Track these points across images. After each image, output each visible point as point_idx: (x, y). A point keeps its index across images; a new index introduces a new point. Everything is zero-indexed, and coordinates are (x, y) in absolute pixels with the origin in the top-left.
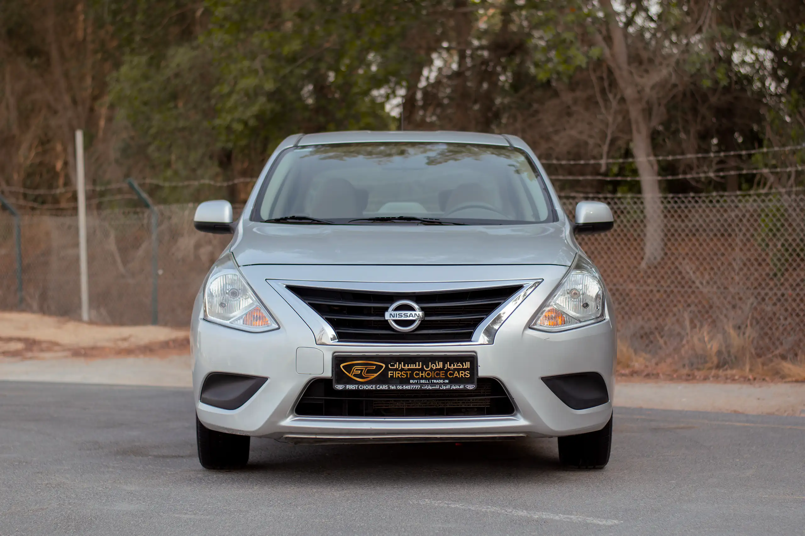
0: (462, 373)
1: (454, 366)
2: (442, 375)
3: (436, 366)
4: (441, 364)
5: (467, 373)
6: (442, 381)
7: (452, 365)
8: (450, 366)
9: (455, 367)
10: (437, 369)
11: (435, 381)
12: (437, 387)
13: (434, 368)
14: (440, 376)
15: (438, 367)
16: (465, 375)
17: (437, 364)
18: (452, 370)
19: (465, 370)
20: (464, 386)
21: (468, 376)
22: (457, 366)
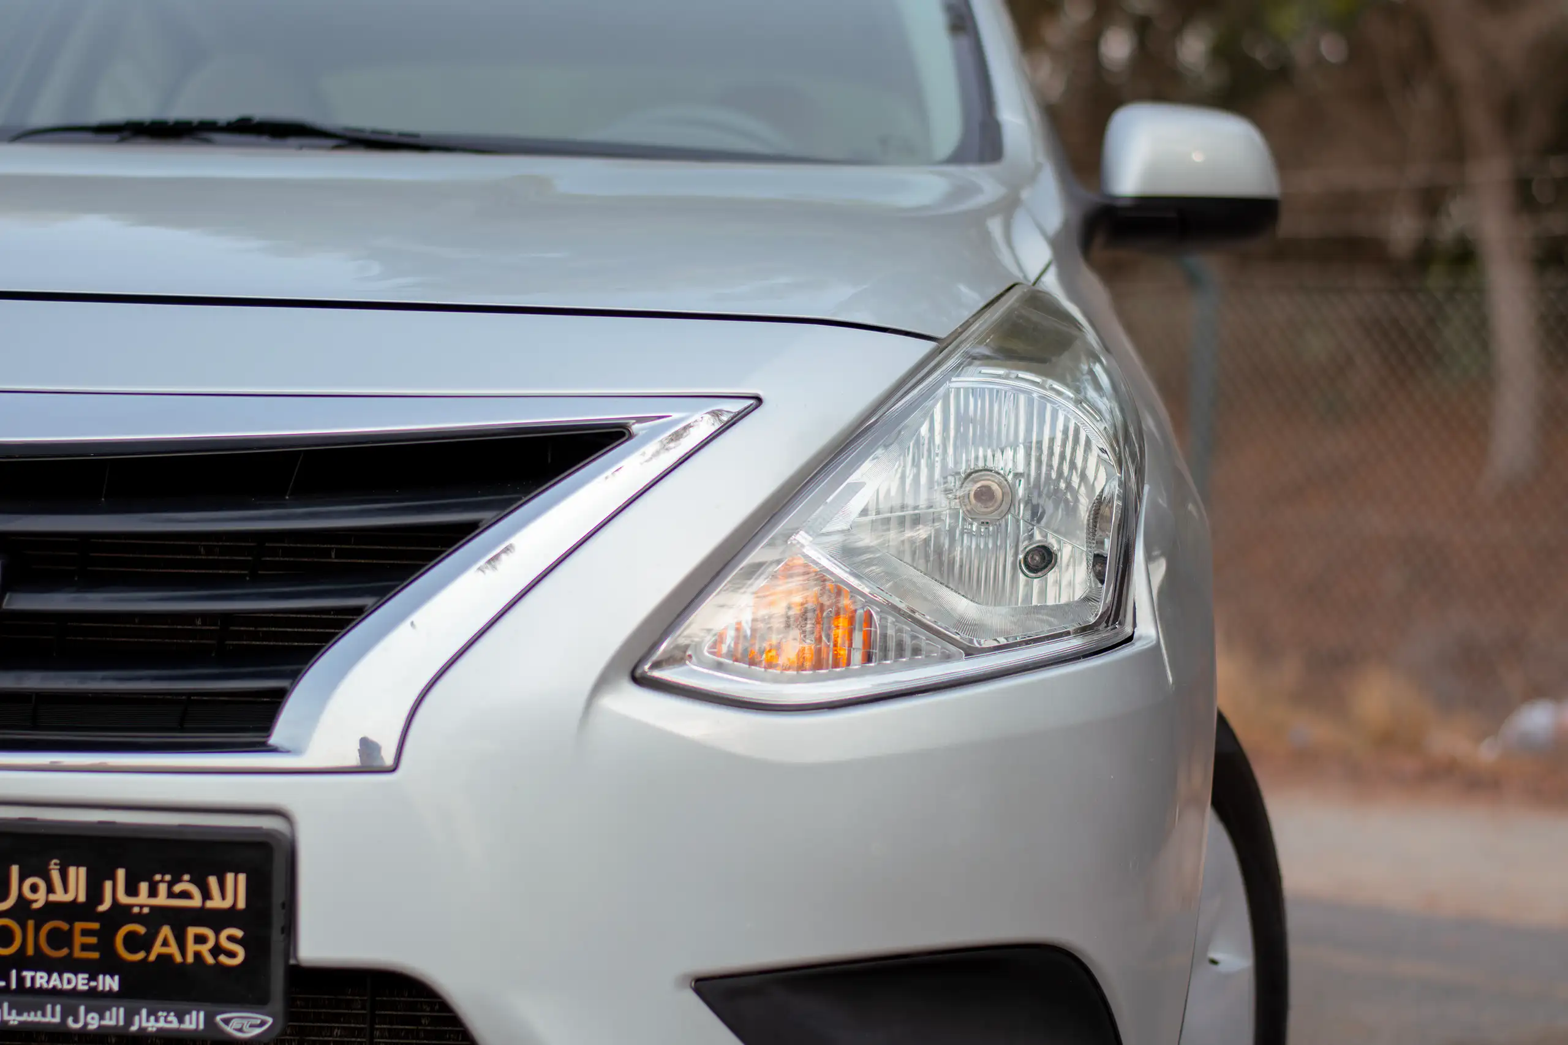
0: (200, 939)
1: (153, 892)
2: (85, 947)
3: (50, 889)
4: (78, 876)
5: (231, 938)
6: (80, 981)
7: (144, 887)
8: (132, 890)
9: (162, 900)
10: (53, 910)
11: (41, 979)
12: (51, 1016)
13: (40, 899)
14: (70, 946)
15: (59, 896)
16: (217, 950)
17: (55, 875)
18: (139, 919)
19: (218, 920)
20: (209, 1020)
21: (232, 955)
22: (171, 895)
